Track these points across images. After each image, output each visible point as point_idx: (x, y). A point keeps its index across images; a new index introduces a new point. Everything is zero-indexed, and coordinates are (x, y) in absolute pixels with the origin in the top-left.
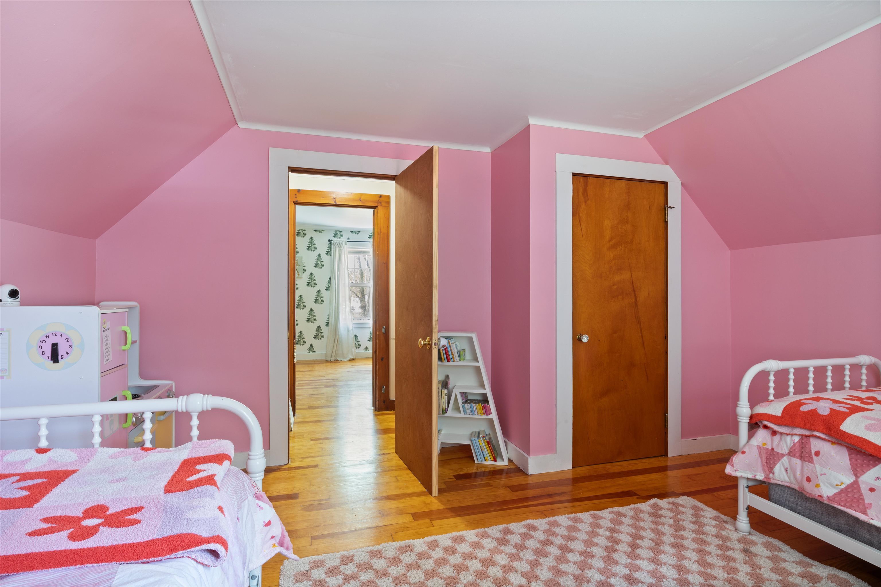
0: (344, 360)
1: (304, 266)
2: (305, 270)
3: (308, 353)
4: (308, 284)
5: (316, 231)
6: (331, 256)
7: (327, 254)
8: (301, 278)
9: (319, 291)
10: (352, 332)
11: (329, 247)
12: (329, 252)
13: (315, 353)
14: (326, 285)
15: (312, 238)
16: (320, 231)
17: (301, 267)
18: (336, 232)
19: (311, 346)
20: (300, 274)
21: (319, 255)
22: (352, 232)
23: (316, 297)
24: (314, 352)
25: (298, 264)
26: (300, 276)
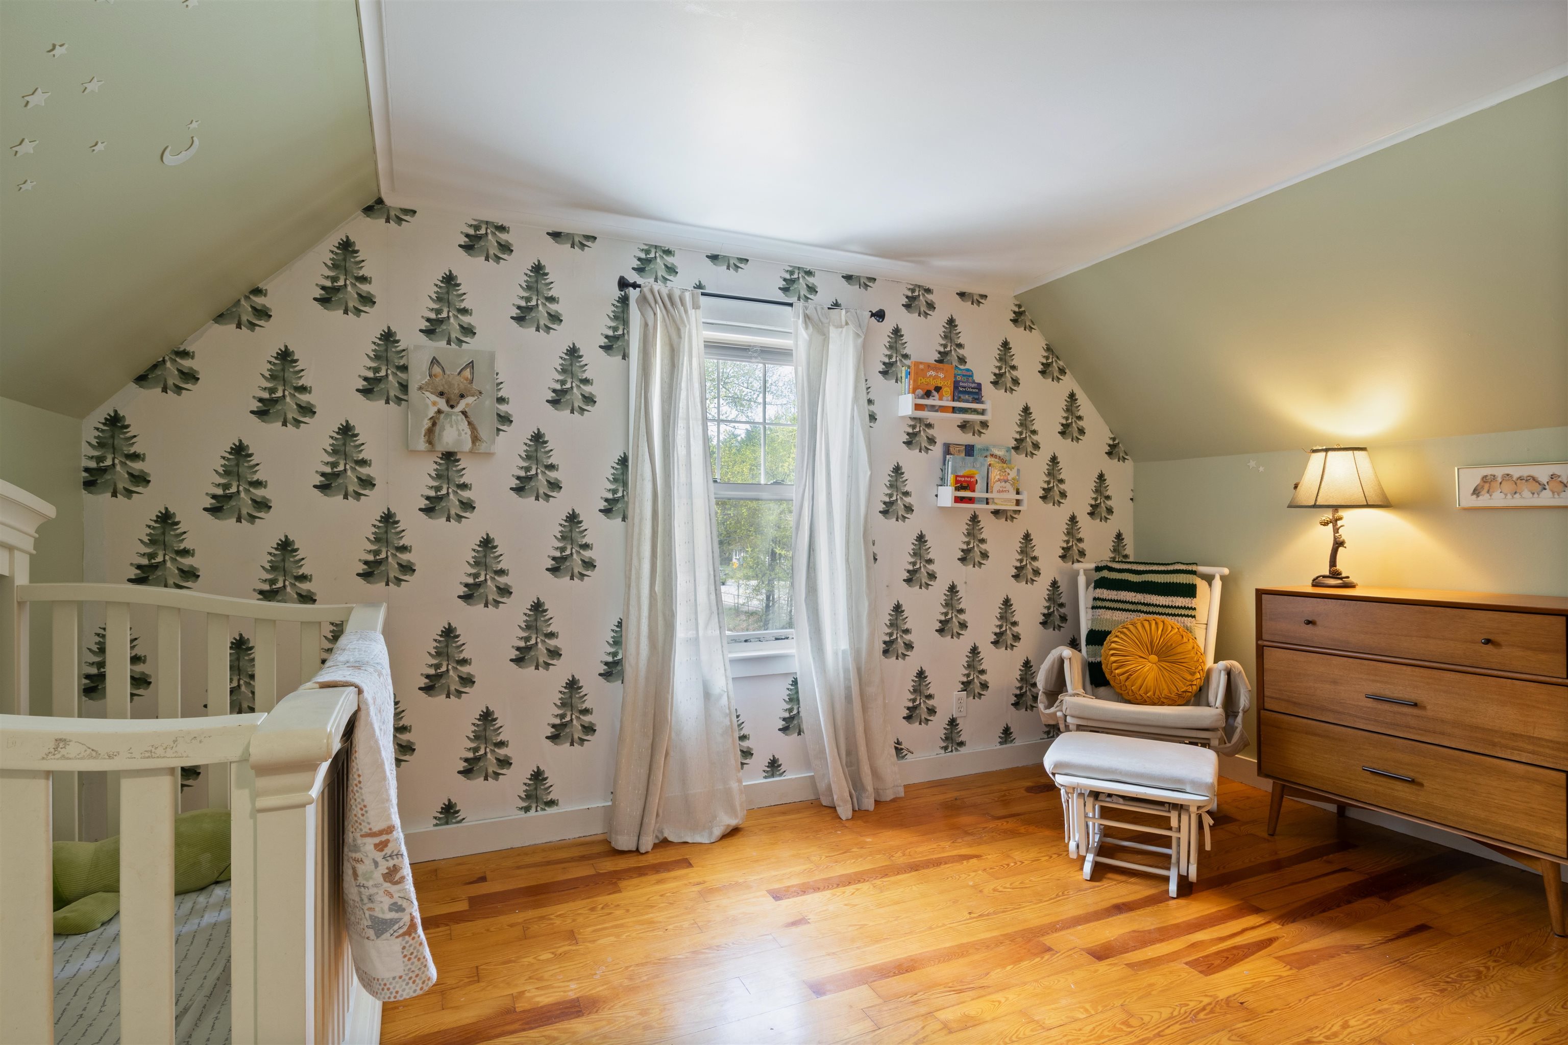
0: (698, 839)
1: (501, 400)
2: (505, 419)
3: (522, 814)
4: (522, 486)
5: (556, 235)
6: (625, 356)
7: (607, 348)
8: (489, 455)
9: (573, 519)
10: (725, 699)
11: (616, 318)
12: (616, 338)
13: (550, 811)
14: (602, 489)
15: (538, 269)
16: (577, 240)
17: (488, 402)
18: (647, 252)
19: (538, 776)
20: (483, 433)
21: (573, 352)
22: (714, 258)
23: (560, 545)
24: (551, 803)
25: (474, 386)
26: (483, 447)
